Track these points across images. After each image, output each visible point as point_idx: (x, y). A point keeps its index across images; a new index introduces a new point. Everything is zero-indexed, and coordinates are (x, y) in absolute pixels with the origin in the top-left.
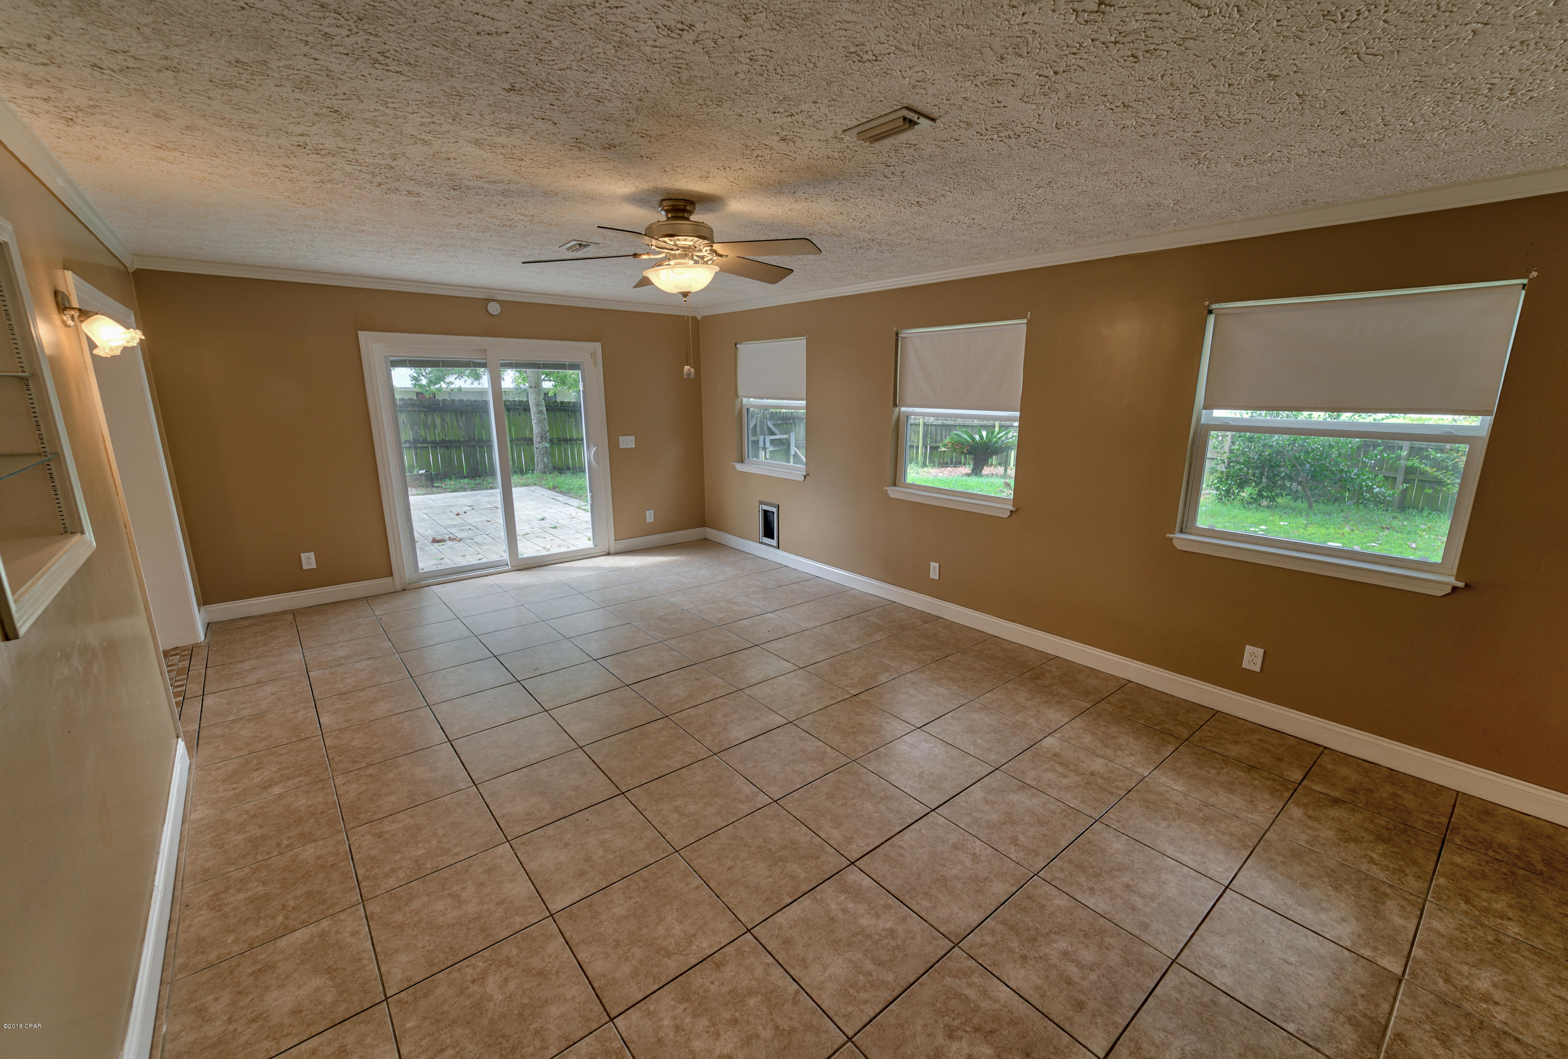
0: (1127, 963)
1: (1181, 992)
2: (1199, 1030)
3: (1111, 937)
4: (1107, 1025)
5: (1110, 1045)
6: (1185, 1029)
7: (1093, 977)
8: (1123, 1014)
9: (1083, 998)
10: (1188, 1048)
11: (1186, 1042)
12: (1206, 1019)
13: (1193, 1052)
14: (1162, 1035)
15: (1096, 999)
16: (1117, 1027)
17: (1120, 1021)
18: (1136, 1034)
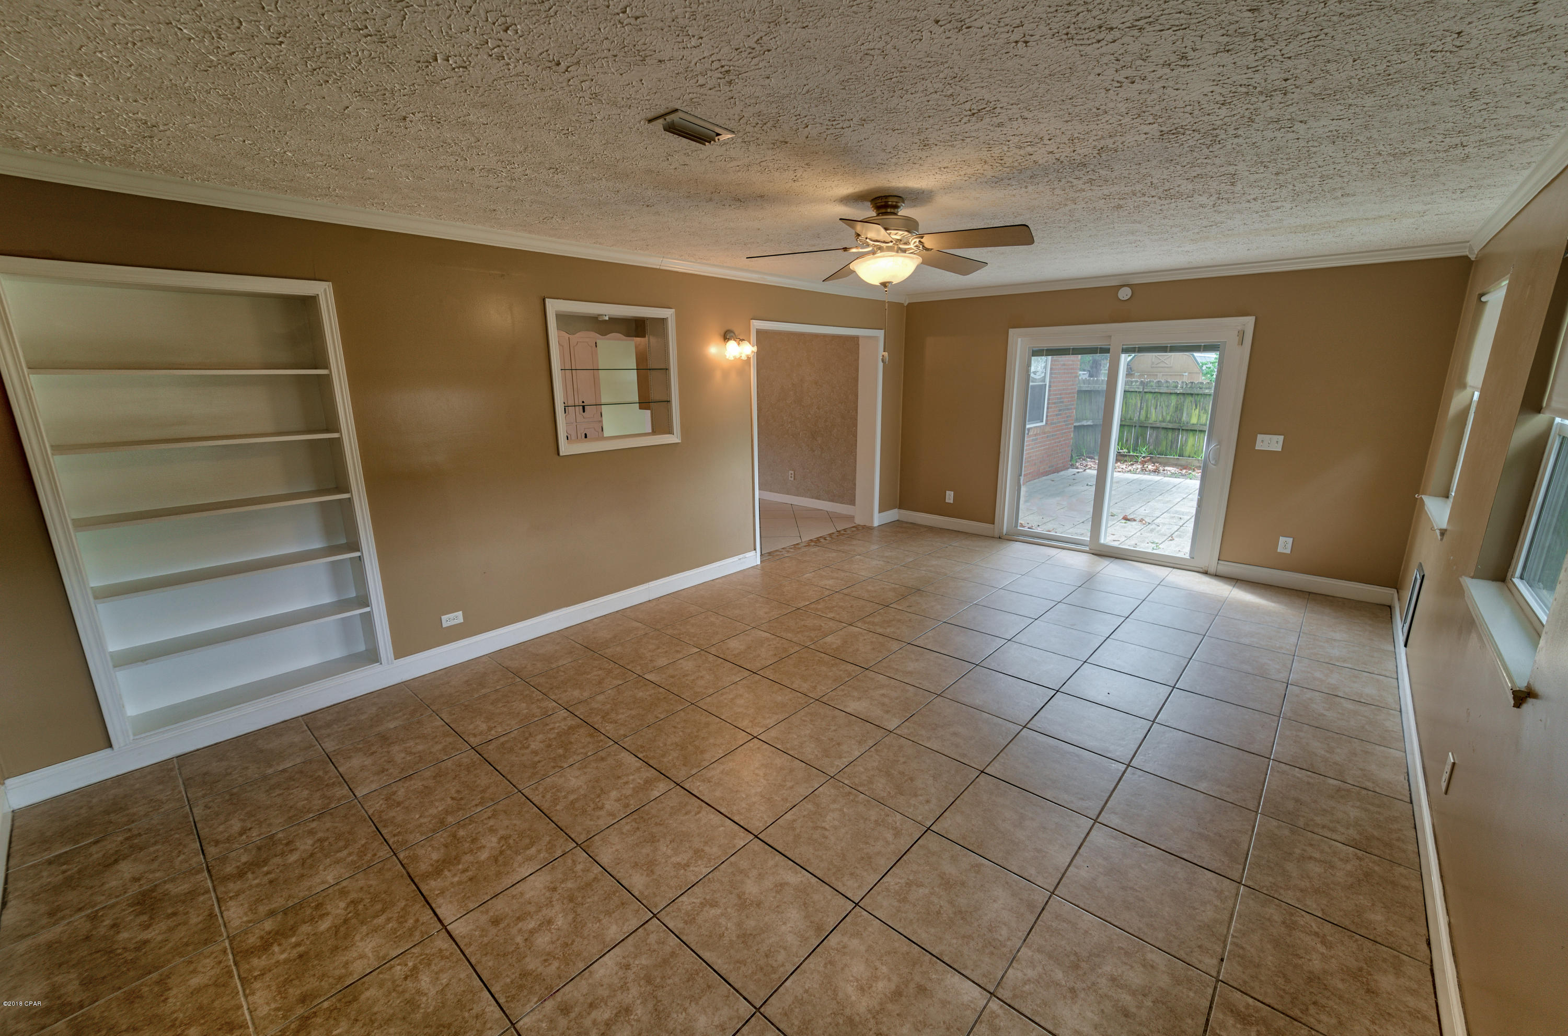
0: (524, 975)
1: (477, 1017)
2: (435, 1018)
3: (558, 968)
4: (471, 939)
5: (454, 935)
6: (441, 1005)
7: (519, 939)
8: (475, 954)
9: (502, 926)
10: (424, 999)
11: (429, 1001)
12: (442, 1031)
13: (419, 1003)
14: (444, 981)
15: (496, 935)
16: (465, 945)
17: (471, 950)
18: (455, 960)
